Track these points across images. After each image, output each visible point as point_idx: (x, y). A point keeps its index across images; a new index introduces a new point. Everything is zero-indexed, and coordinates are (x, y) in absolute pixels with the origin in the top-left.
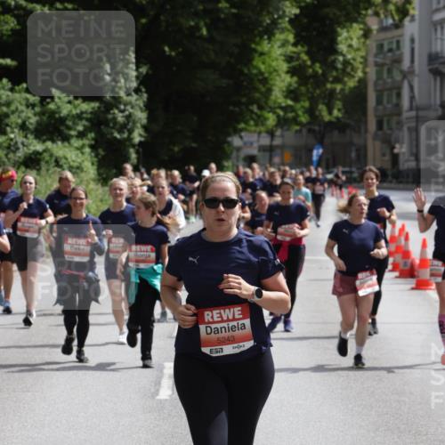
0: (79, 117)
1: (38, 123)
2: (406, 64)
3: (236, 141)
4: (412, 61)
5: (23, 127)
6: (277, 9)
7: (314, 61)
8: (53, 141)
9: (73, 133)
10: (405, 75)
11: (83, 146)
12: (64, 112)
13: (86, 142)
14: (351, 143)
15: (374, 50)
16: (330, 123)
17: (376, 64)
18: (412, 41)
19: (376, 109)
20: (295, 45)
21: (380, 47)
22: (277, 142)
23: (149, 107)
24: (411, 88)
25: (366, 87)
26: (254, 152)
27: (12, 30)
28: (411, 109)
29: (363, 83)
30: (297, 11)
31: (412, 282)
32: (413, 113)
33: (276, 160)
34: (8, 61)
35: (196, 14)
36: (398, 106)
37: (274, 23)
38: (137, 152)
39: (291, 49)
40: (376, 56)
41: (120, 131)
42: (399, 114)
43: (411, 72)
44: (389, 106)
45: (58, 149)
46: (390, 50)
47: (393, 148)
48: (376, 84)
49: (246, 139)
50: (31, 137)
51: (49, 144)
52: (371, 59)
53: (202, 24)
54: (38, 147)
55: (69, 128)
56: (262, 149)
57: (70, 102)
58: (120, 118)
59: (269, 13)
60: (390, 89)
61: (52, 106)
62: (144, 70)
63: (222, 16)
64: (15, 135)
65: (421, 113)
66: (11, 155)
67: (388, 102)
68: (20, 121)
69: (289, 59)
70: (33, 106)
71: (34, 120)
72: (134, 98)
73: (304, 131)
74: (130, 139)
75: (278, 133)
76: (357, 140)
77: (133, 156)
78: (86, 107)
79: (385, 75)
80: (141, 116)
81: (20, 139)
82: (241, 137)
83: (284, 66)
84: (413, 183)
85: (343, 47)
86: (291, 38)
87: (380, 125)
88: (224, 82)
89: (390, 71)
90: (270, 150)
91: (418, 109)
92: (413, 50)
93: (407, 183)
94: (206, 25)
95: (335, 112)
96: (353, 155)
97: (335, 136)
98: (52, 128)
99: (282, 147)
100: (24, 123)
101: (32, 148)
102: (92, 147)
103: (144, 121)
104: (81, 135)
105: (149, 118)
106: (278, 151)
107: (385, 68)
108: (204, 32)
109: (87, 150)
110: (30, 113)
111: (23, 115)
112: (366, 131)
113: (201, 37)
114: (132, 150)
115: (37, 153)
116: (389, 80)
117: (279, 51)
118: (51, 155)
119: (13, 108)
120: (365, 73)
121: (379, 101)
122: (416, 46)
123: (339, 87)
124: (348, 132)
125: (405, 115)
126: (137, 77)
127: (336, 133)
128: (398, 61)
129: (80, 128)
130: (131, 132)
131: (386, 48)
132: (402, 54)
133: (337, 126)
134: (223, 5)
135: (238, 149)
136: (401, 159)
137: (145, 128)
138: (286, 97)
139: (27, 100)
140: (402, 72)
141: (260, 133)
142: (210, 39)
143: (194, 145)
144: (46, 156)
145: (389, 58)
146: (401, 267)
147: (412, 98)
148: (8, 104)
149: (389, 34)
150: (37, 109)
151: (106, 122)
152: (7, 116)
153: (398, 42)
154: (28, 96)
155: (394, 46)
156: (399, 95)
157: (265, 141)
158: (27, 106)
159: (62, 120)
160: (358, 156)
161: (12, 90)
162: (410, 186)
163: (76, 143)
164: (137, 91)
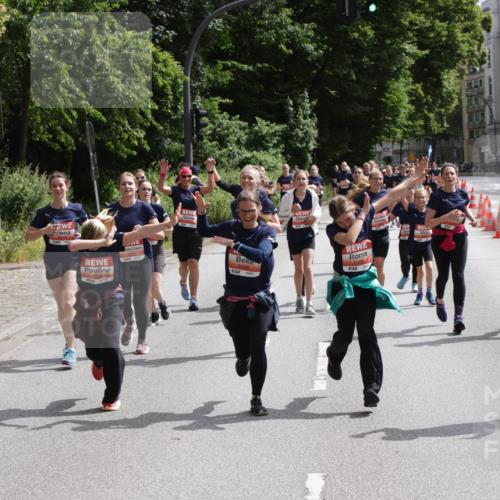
0: (274, 134)
1: (248, 140)
2: (487, 95)
3: (378, 148)
4: (491, 93)
5: (238, 142)
6: (401, 61)
7: (426, 94)
8: (258, 151)
9: (270, 145)
10: (486, 102)
11: (277, 153)
12: (264, 132)
13: (279, 150)
14: (453, 147)
15: (466, 87)
16: (439, 134)
17: (467, 96)
18: (490, 80)
19: (468, 125)
20: (414, 83)
21: (470, 84)
22: (405, 147)
23: (319, 126)
24: (491, 110)
25: (461, 111)
26: (390, 154)
27: (230, 81)
28: (491, 123)
29: (459, 108)
30: (413, 62)
31: (494, 234)
32: (493, 126)
33: (405, 159)
34: (228, 100)
35: (348, 66)
36: (483, 122)
37: (399, 70)
38: (312, 156)
39: (411, 87)
40: (467, 90)
41: (301, 142)
42: (484, 128)
43: (490, 99)
44: (477, 122)
45: (261, 155)
46: (476, 87)
47: (481, 149)
48: (468, 108)
49: (384, 146)
50: (243, 148)
51: (255, 152)
52: (464, 92)
53: (352, 72)
54: (248, 155)
55: (267, 142)
56: (395, 152)
57: (268, 125)
58: (300, 134)
59: (395, 64)
60: (478, 111)
61: (256, 128)
62: (314, 103)
63: (365, 66)
64: (233, 148)
65: (498, 126)
66: (231, 161)
67: (476, 119)
68: (236, 139)
69: (410, 94)
70: (244, 128)
71: (245, 137)
72: (309, 121)
73: (422, 140)
74: (307, 147)
75: (405, 141)
76: (456, 145)
77: (310, 158)
78: (278, 128)
79: (473, 102)
80: (314, 132)
81: (236, 150)
82: (381, 145)
83: (407, 99)
84: (494, 171)
85: (445, 83)
86: (411, 80)
87: (471, 135)
88: (368, 109)
89: (476, 100)
90: (401, 153)
91: (495, 123)
92: (490, 86)
93: (490, 171)
94: (355, 73)
95: (446, 125)
96: (455, 154)
97: (443, 142)
98: (257, 143)
99: (408, 151)
100: (238, 140)
101: (244, 156)
102: (283, 153)
103: (316, 136)
104: (276, 146)
105: (319, 134)
106: (406, 153)
107: (473, 98)
108: (354, 77)
109: (280, 155)
110: (242, 133)
111: (238, 135)
112: (463, 139)
113: (352, 80)
114: (309, 155)
115: (247, 159)
116: (476, 106)
117: (404, 90)
118: (257, 160)
119: (231, 130)
120: (460, 100)
121: (470, 119)
122: (493, 83)
123: (443, 110)
124: (451, 139)
125: (487, 127)
126: (310, 108)
127: (443, 141)
128: (482, 93)
129: (275, 141)
130: (308, 143)
131: (473, 85)
132: (483, 89)
133: (444, 136)
134: (365, 59)
135: (380, 153)
136: (486, 156)
137: (317, 140)
138: (408, 119)
139: (240, 125)
140: (484, 100)
141: (393, 142)
142: (358, 82)
143: (350, 151)
144: (253, 159)
145: (476, 91)
146: (487, 223)
147: (491, 117)
148: (228, 129)
149: (474, 76)
150: (247, 131)
151: (292, 137)
152: (227, 135)
153: (481, 81)
154: (240, 122)
155: (478, 83)
156: (483, 115)
157: (397, 147)
158: (241, 129)
159: (263, 137)
160: (458, 155)
161: (230, 119)
162: (492, 173)
163: (272, 151)
164: (311, 116)
